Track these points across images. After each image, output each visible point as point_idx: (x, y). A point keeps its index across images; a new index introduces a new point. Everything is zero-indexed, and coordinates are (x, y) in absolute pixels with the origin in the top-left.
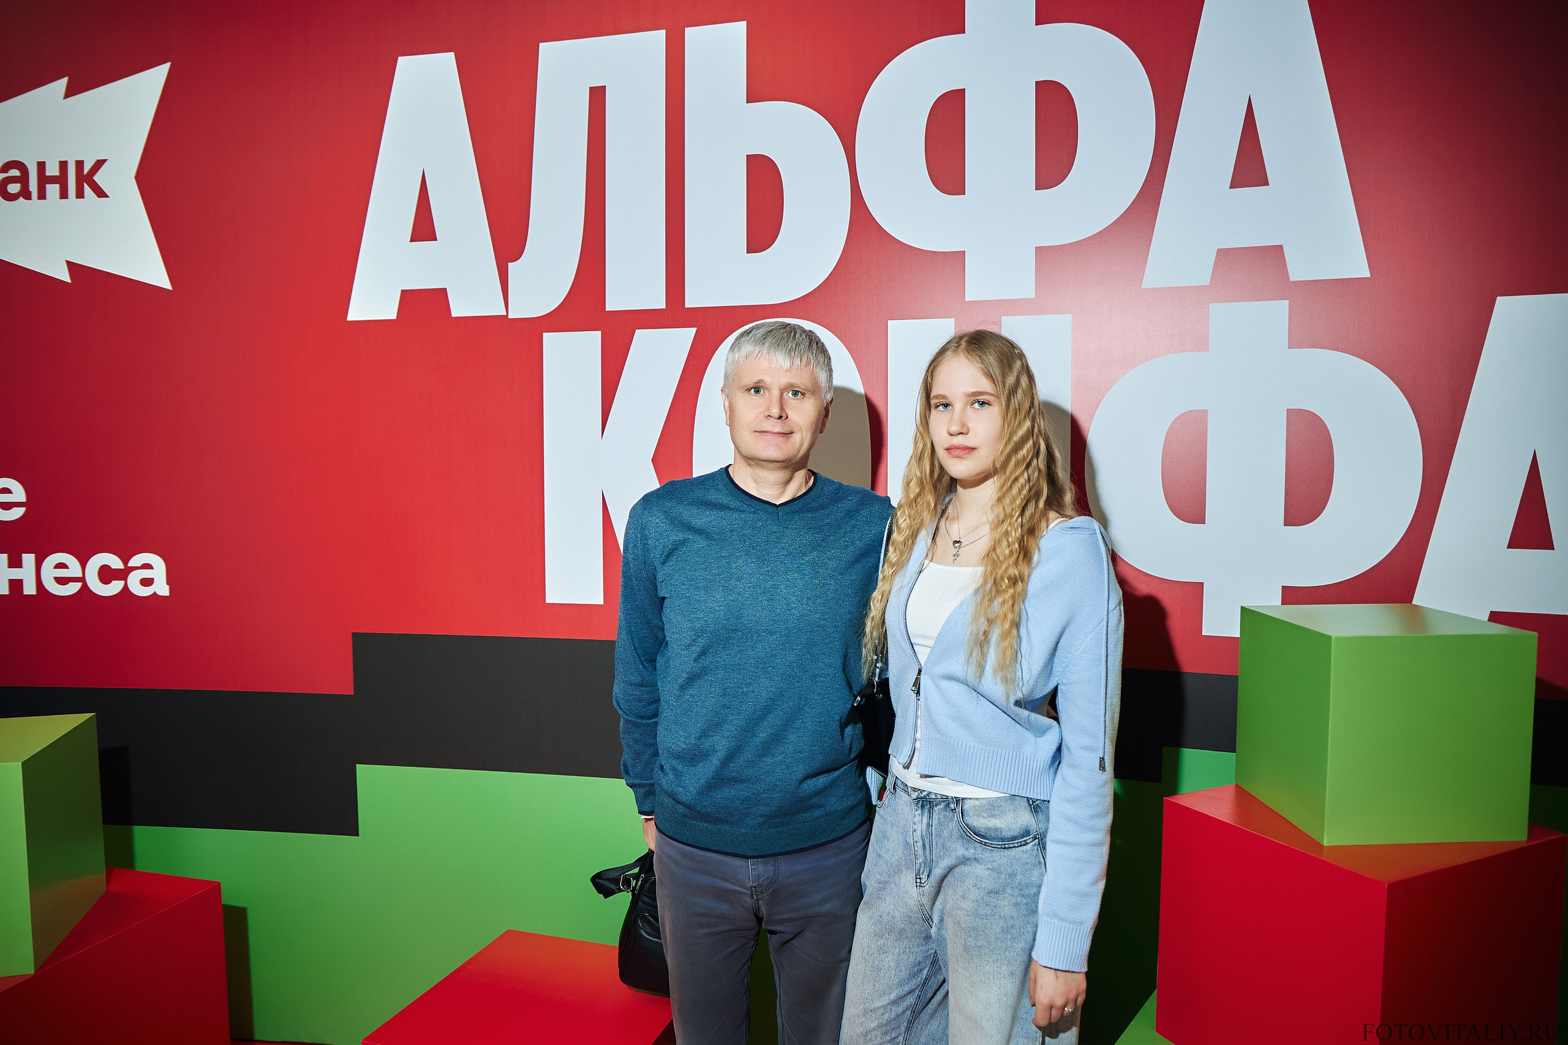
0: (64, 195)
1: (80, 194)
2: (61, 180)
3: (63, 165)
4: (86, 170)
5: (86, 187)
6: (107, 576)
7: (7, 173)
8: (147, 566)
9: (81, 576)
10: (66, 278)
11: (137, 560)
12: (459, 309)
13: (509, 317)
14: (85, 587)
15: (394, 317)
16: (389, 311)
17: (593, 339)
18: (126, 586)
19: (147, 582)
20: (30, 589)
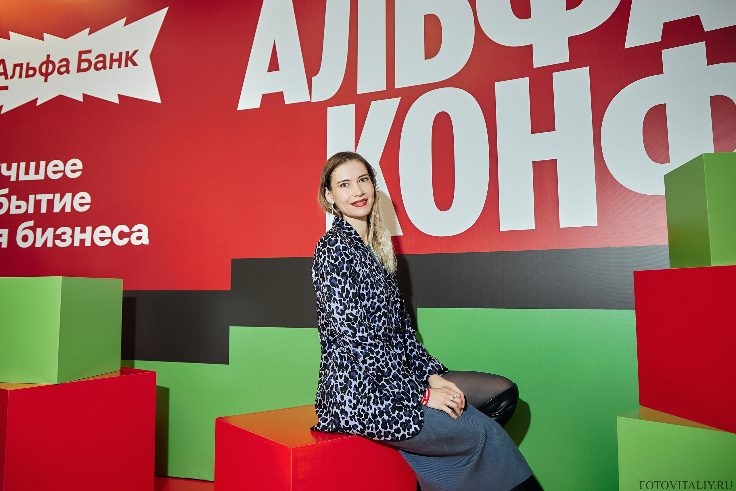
0: (120, 66)
1: (126, 65)
2: (119, 60)
3: (121, 54)
4: (130, 55)
5: (129, 63)
6: (122, 235)
7: (98, 59)
8: (140, 231)
9: (110, 236)
10: (117, 102)
11: (135, 228)
12: (288, 101)
13: (312, 101)
14: (112, 241)
15: (258, 106)
16: (256, 104)
17: (352, 107)
18: (130, 241)
19: (139, 238)
20: (88, 243)
